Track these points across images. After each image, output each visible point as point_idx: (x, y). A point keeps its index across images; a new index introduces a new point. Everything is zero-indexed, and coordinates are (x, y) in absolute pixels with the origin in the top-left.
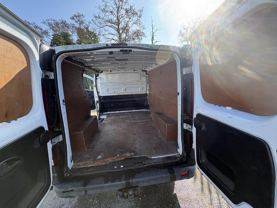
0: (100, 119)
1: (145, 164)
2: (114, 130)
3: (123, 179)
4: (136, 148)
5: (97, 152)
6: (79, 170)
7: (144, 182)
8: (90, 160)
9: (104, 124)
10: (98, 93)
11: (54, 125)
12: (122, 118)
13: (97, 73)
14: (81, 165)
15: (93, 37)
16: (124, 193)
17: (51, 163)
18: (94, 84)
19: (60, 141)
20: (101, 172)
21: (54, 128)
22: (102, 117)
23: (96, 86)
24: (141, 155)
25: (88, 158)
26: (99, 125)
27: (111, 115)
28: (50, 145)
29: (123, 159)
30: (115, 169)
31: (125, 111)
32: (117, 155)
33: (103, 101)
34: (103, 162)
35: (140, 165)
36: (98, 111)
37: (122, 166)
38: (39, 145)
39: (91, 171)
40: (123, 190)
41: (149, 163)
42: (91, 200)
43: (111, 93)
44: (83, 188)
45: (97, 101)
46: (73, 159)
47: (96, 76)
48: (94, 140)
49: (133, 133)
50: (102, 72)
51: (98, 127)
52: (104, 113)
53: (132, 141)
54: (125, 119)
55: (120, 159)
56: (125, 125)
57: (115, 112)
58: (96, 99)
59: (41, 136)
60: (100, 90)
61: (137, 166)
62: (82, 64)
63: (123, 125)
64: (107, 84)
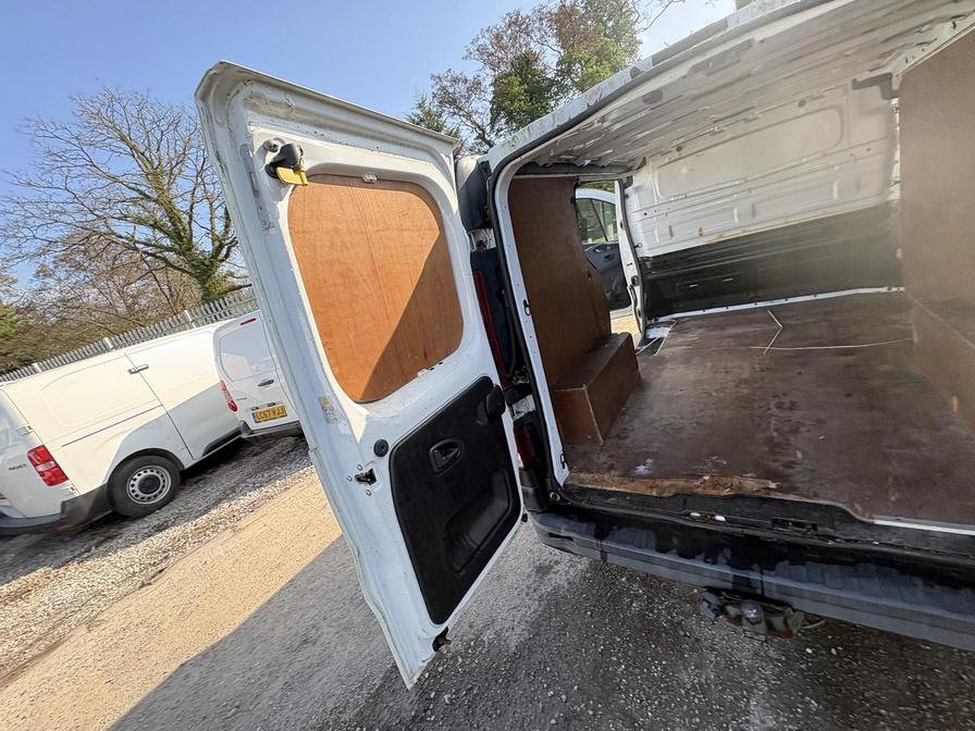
0: (645, 340)
1: (833, 538)
2: (698, 382)
3: (720, 558)
4: (790, 465)
5: (635, 452)
6: (584, 491)
7: (818, 599)
8: (613, 472)
9: (662, 361)
10: (634, 247)
11: (511, 371)
12: (737, 336)
13: (624, 177)
14: (588, 480)
15: (609, 19)
16: (727, 604)
17: (517, 461)
18: (619, 218)
19: (531, 410)
20: (644, 514)
21: (511, 379)
22: (654, 333)
23: (626, 224)
24: (816, 495)
25: (606, 465)
26: (642, 365)
27: (689, 324)
28: (508, 421)
29: (726, 492)
30: (694, 519)
31: (752, 306)
32: (701, 476)
33: (654, 275)
34: (651, 488)
35: (805, 533)
36: (638, 314)
37: (720, 518)
38: (487, 420)
39: (614, 506)
40: (724, 593)
41: (856, 541)
42: (623, 579)
43: (684, 238)
44: (594, 541)
45: (633, 280)
46: (567, 459)
47: (623, 187)
48: (623, 414)
49: (786, 401)
50: (644, 163)
51: (640, 369)
52: (661, 319)
53: (775, 434)
54: (748, 341)
55: (714, 492)
56: (746, 365)
57: (708, 312)
58: (631, 271)
59: (487, 398)
60: (639, 237)
61: (789, 534)
62: (569, 165)
63: (741, 368)
64: (664, 209)
